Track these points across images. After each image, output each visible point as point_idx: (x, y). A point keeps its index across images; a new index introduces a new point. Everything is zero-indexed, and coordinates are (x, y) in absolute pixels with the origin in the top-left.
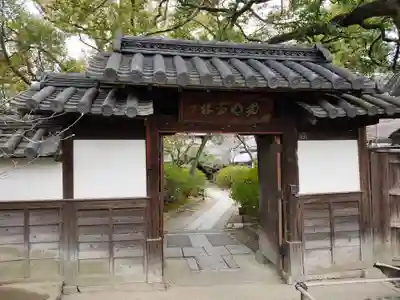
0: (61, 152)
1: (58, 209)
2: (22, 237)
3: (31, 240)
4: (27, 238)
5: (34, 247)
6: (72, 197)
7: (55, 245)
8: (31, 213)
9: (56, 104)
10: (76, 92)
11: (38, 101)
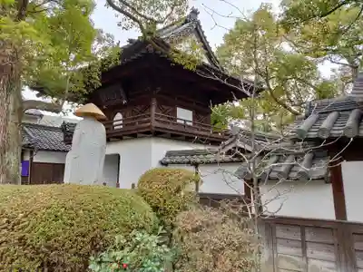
0: (330, 175)
1: (332, 229)
2: (300, 250)
3: (309, 255)
4: (304, 252)
5: (312, 262)
6: (346, 219)
7: (333, 265)
8: (307, 230)
9: (323, 130)
10: (340, 115)
11: (306, 129)
